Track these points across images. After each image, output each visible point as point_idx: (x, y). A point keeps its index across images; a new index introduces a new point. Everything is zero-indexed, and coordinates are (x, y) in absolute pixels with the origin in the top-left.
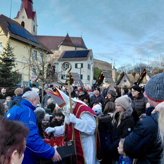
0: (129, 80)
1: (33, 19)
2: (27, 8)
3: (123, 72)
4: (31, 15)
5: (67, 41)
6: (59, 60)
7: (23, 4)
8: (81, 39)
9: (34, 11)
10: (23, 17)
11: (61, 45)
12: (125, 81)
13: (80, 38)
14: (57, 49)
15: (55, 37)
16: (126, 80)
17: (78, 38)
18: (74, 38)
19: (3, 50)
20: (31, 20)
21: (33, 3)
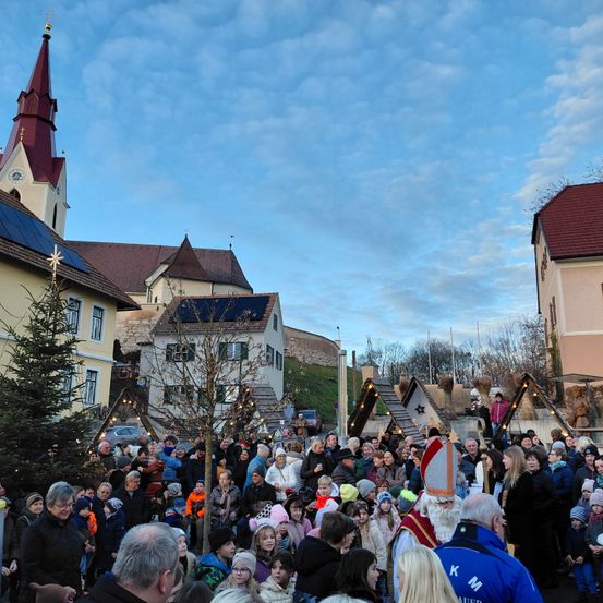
0: (435, 407)
1: (54, 182)
2: (31, 144)
3: (414, 378)
4: (48, 167)
5: (184, 262)
6: (157, 332)
7: (19, 132)
8: (229, 257)
9: (59, 155)
10: (17, 176)
11: (162, 275)
12: (421, 410)
13: (225, 252)
14: (143, 288)
15: (134, 246)
16: (423, 408)
17: (218, 251)
18: (204, 250)
19: (33, 309)
20: (45, 187)
21: (54, 129)
